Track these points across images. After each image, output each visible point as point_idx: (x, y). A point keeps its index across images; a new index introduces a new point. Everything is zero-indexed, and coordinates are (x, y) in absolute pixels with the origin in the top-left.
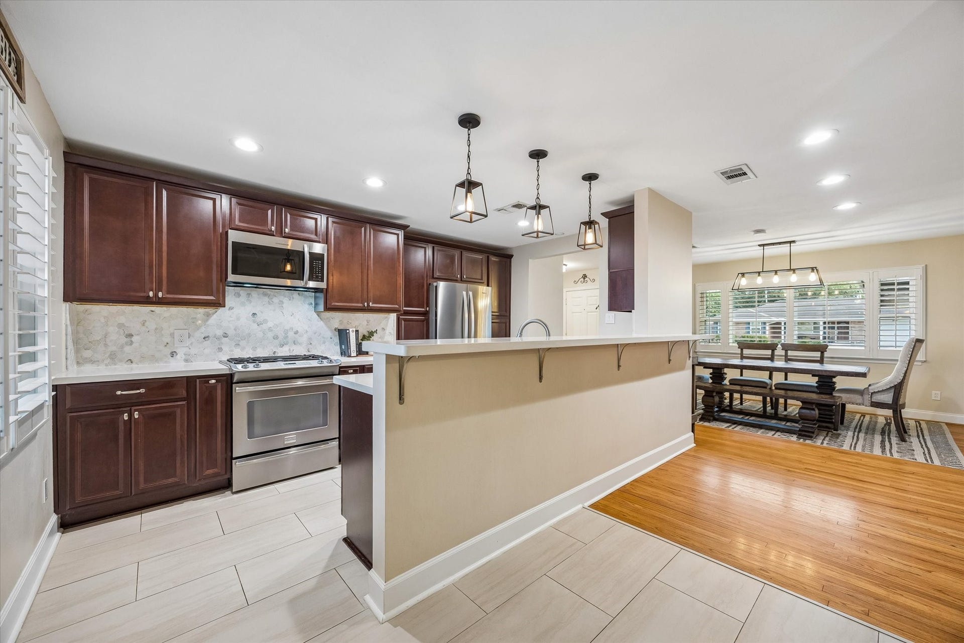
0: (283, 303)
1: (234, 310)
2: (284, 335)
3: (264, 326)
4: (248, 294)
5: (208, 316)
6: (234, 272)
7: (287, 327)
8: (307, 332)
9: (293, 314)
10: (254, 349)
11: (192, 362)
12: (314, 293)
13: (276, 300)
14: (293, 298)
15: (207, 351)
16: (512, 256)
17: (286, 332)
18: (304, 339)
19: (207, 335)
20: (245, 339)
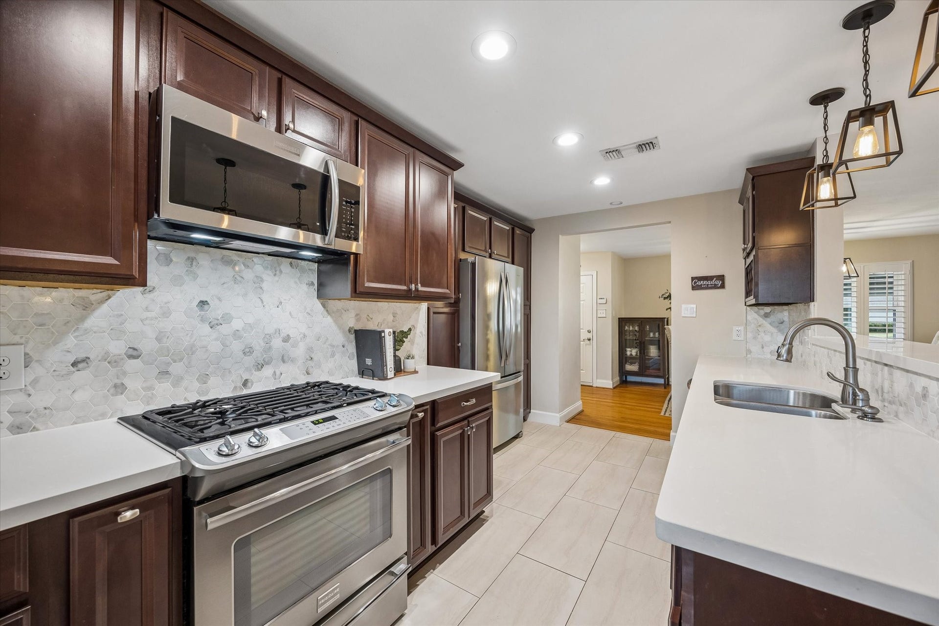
0: (262, 280)
1: (155, 294)
2: (263, 344)
3: (225, 329)
4: (188, 258)
5: (88, 307)
6: (175, 198)
7: (270, 330)
8: (305, 336)
9: (281, 303)
10: (204, 378)
11: (35, 429)
12: (317, 264)
13: (248, 275)
14: (281, 272)
15: (81, 396)
16: (533, 230)
17: (268, 338)
18: (300, 352)
19: (82, 355)
20: (181, 360)
